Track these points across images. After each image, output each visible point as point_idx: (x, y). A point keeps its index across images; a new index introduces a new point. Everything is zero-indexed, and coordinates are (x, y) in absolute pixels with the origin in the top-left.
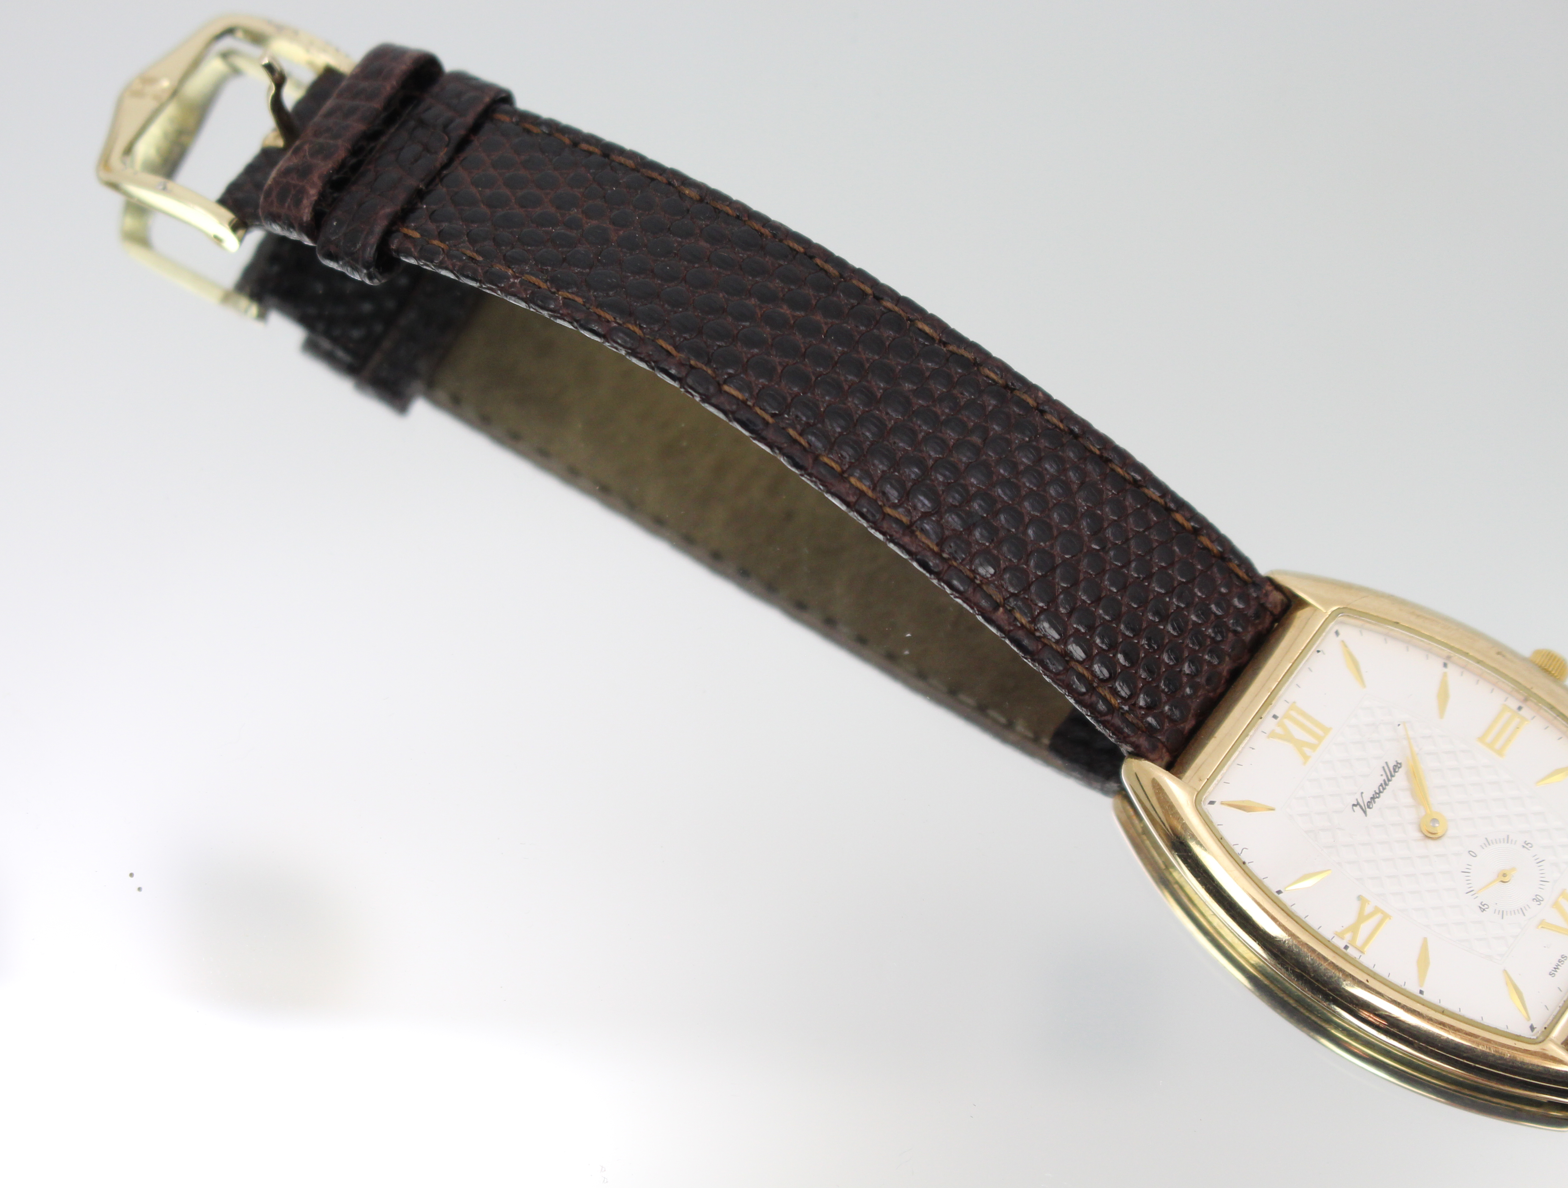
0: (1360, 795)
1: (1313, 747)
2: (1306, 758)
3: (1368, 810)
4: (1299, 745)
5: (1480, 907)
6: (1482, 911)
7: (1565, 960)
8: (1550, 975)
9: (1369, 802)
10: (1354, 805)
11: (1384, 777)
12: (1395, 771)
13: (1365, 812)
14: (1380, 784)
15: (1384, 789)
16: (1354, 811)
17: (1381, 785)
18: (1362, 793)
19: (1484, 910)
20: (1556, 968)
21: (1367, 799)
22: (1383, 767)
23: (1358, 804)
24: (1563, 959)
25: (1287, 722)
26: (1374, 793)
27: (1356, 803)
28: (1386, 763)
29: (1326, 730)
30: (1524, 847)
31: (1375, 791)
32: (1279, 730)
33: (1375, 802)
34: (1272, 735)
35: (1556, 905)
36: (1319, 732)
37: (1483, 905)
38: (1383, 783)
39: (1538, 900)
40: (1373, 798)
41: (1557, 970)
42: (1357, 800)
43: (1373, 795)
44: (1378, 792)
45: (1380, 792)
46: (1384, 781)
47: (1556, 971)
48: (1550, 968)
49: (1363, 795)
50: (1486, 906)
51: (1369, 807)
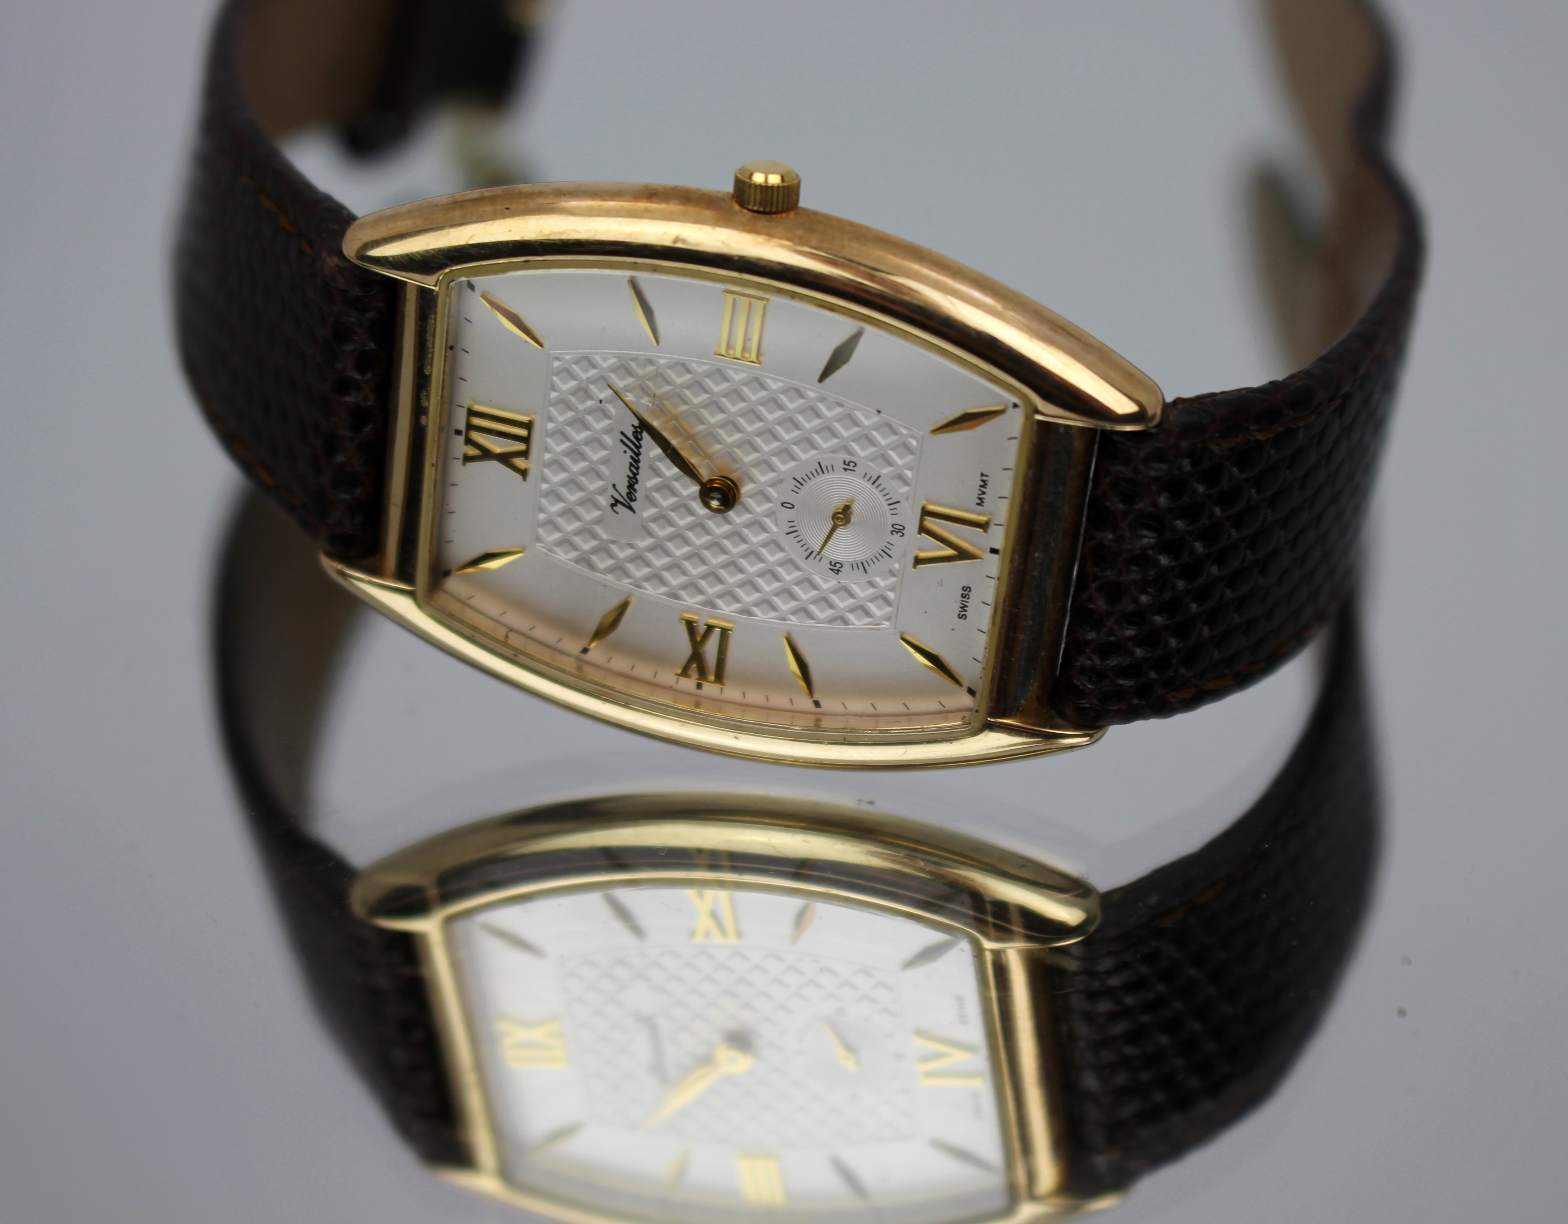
0: (613, 489)
1: (525, 454)
2: (524, 473)
3: (632, 504)
4: (505, 459)
5: (832, 570)
6: (837, 574)
7: (970, 591)
8: (960, 618)
9: (628, 494)
10: (613, 505)
11: (630, 453)
12: (639, 440)
13: (630, 508)
14: (628, 465)
15: (637, 468)
16: (617, 513)
17: (631, 465)
18: (614, 486)
19: (838, 571)
20: (964, 608)
21: (624, 491)
22: (622, 441)
23: (617, 502)
24: (966, 593)
25: (476, 436)
26: (628, 479)
27: (613, 502)
28: (622, 433)
29: (528, 426)
30: (845, 469)
31: (628, 476)
32: (472, 451)
33: (635, 491)
34: (467, 459)
35: (923, 528)
36: (522, 432)
37: (835, 566)
38: (631, 461)
39: (898, 530)
40: (631, 487)
41: (965, 608)
42: (612, 497)
43: (629, 482)
44: (631, 475)
45: (635, 475)
46: (632, 457)
47: (965, 611)
48: (956, 608)
49: (617, 487)
50: (838, 565)
51: (632, 500)
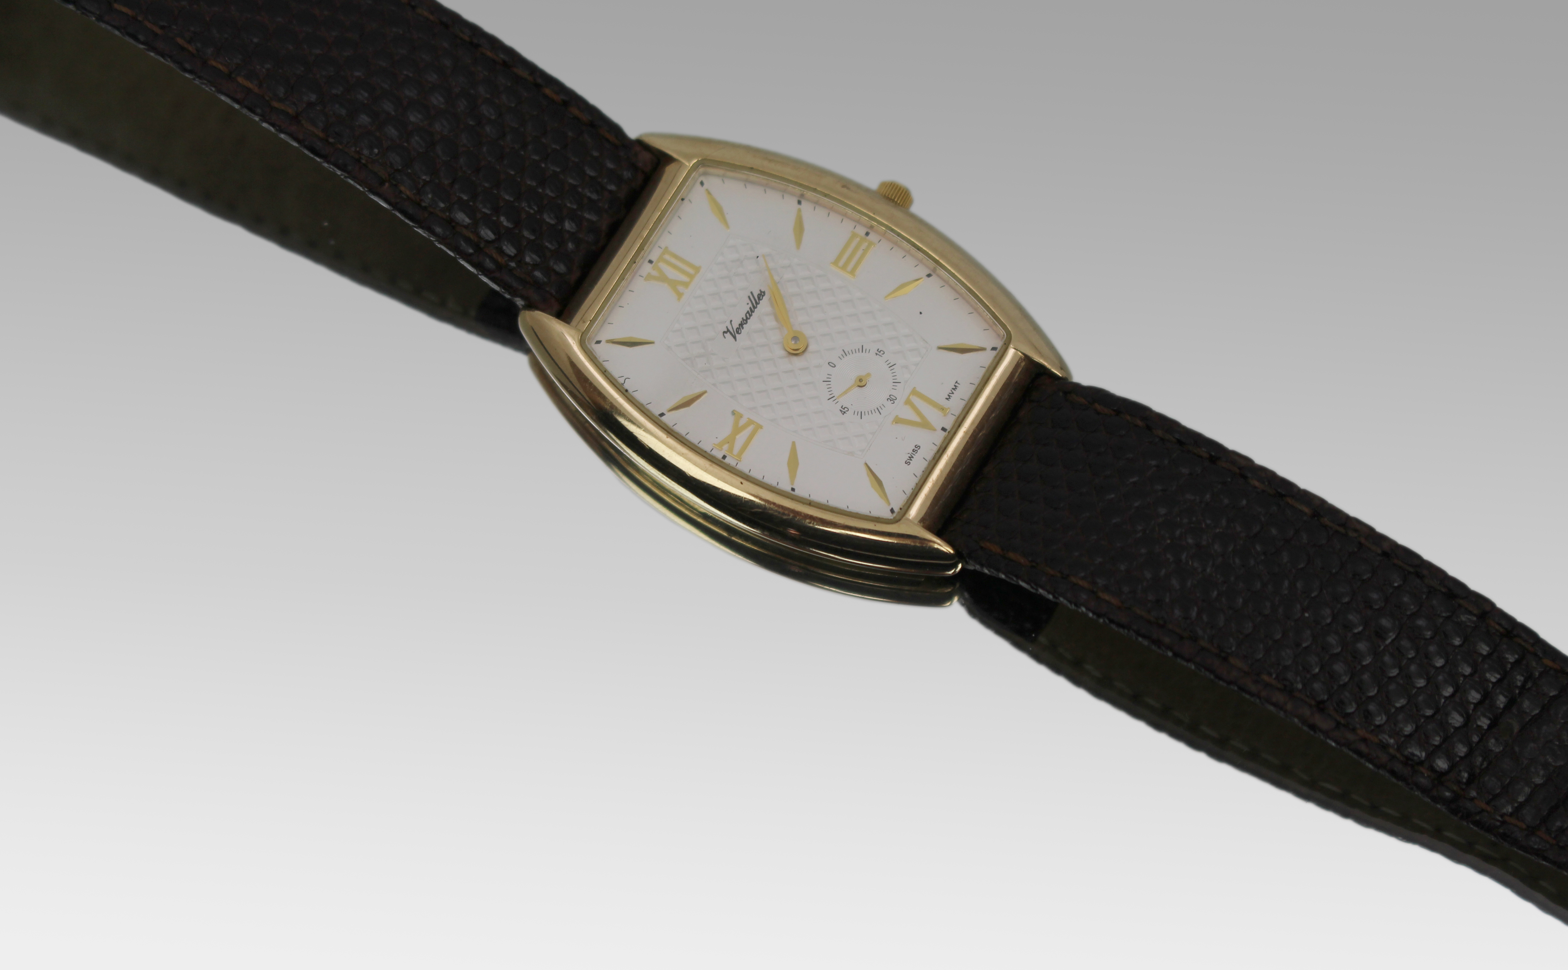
0: (730, 323)
1: (686, 285)
2: (680, 295)
3: (737, 335)
4: (674, 284)
5: (841, 411)
6: (843, 414)
7: (919, 449)
8: (906, 463)
9: (737, 328)
10: (724, 332)
11: (750, 305)
12: (759, 299)
13: (735, 338)
14: (746, 312)
15: (750, 316)
16: (725, 337)
17: (748, 312)
18: (731, 321)
19: (845, 412)
20: (911, 458)
21: (736, 325)
22: (749, 297)
23: (728, 330)
24: (916, 449)
25: (662, 265)
26: (742, 320)
27: (726, 330)
28: (752, 293)
29: (697, 269)
30: (877, 354)
31: (743, 318)
32: (655, 273)
33: (743, 328)
34: (649, 277)
35: (908, 402)
36: (691, 271)
37: (844, 409)
38: (749, 310)
39: (892, 399)
40: (741, 325)
41: (912, 459)
42: (727, 327)
43: (741, 322)
44: (745, 318)
45: (747, 318)
46: (750, 308)
47: (911, 460)
48: (906, 457)
49: (732, 323)
50: (846, 409)
51: (738, 333)
